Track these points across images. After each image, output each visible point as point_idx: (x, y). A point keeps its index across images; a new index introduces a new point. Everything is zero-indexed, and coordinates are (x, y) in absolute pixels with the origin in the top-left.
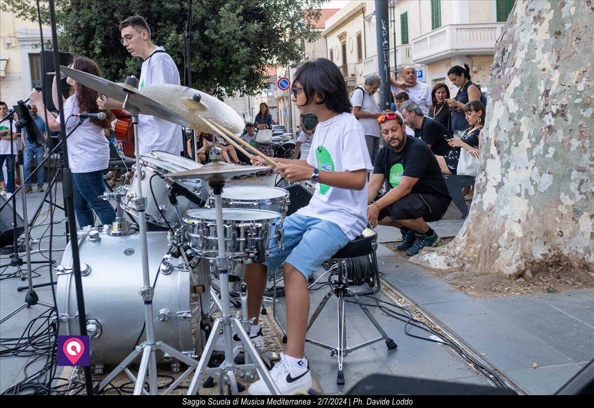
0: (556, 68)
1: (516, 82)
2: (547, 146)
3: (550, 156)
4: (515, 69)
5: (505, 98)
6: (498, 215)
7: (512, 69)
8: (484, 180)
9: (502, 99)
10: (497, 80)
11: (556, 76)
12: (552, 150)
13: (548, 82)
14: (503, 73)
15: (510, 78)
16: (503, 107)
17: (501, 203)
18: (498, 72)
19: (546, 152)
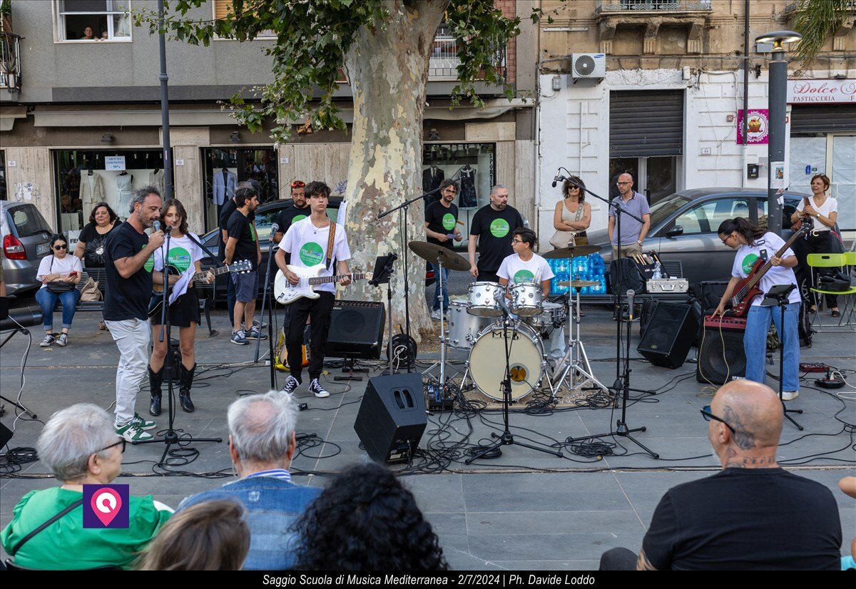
0: (413, 223)
1: (394, 231)
2: (414, 268)
3: (415, 273)
4: (393, 223)
5: (388, 240)
6: (397, 311)
7: (390, 223)
8: (379, 291)
9: (385, 241)
10: (378, 228)
11: (414, 227)
12: (416, 270)
13: (412, 232)
14: (382, 224)
15: (390, 228)
16: (386, 245)
17: (397, 304)
18: (378, 224)
19: (414, 271)
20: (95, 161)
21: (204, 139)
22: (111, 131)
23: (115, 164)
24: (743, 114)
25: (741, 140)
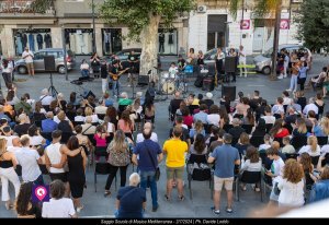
20: (74, 31)
21: (102, 26)
22: (78, 24)
23: (79, 32)
24: (242, 21)
25: (241, 28)
